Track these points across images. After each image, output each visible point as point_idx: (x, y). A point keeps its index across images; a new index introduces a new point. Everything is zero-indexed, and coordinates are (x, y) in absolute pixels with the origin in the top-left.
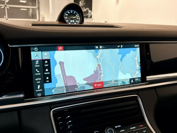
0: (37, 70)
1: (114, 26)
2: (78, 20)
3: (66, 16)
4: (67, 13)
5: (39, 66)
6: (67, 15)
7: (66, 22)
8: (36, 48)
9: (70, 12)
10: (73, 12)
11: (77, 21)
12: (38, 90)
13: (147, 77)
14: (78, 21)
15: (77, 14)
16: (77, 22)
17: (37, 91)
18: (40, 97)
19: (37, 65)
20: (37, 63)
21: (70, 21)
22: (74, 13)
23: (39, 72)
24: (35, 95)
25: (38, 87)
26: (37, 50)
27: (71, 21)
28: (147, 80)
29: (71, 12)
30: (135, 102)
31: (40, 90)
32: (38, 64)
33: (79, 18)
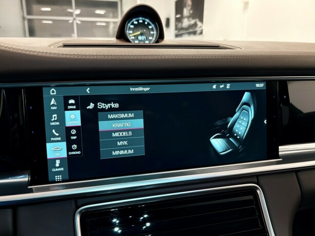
0: (54, 131)
1: (221, 45)
2: (153, 35)
3: (130, 29)
4: (133, 24)
5: (58, 123)
6: (132, 26)
7: (128, 41)
8: (53, 89)
9: (138, 21)
10: (144, 21)
11: (150, 38)
12: (57, 170)
13: (281, 148)
14: (153, 37)
15: (150, 25)
16: (151, 40)
17: (54, 170)
18: (60, 182)
19: (54, 121)
20: (55, 117)
21: (137, 38)
22: (146, 23)
23: (57, 135)
24: (50, 179)
25: (55, 163)
26: (55, 94)
27: (140, 38)
28: (280, 153)
29: (141, 21)
30: (251, 197)
31: (59, 169)
32: (56, 119)
33: (155, 32)
